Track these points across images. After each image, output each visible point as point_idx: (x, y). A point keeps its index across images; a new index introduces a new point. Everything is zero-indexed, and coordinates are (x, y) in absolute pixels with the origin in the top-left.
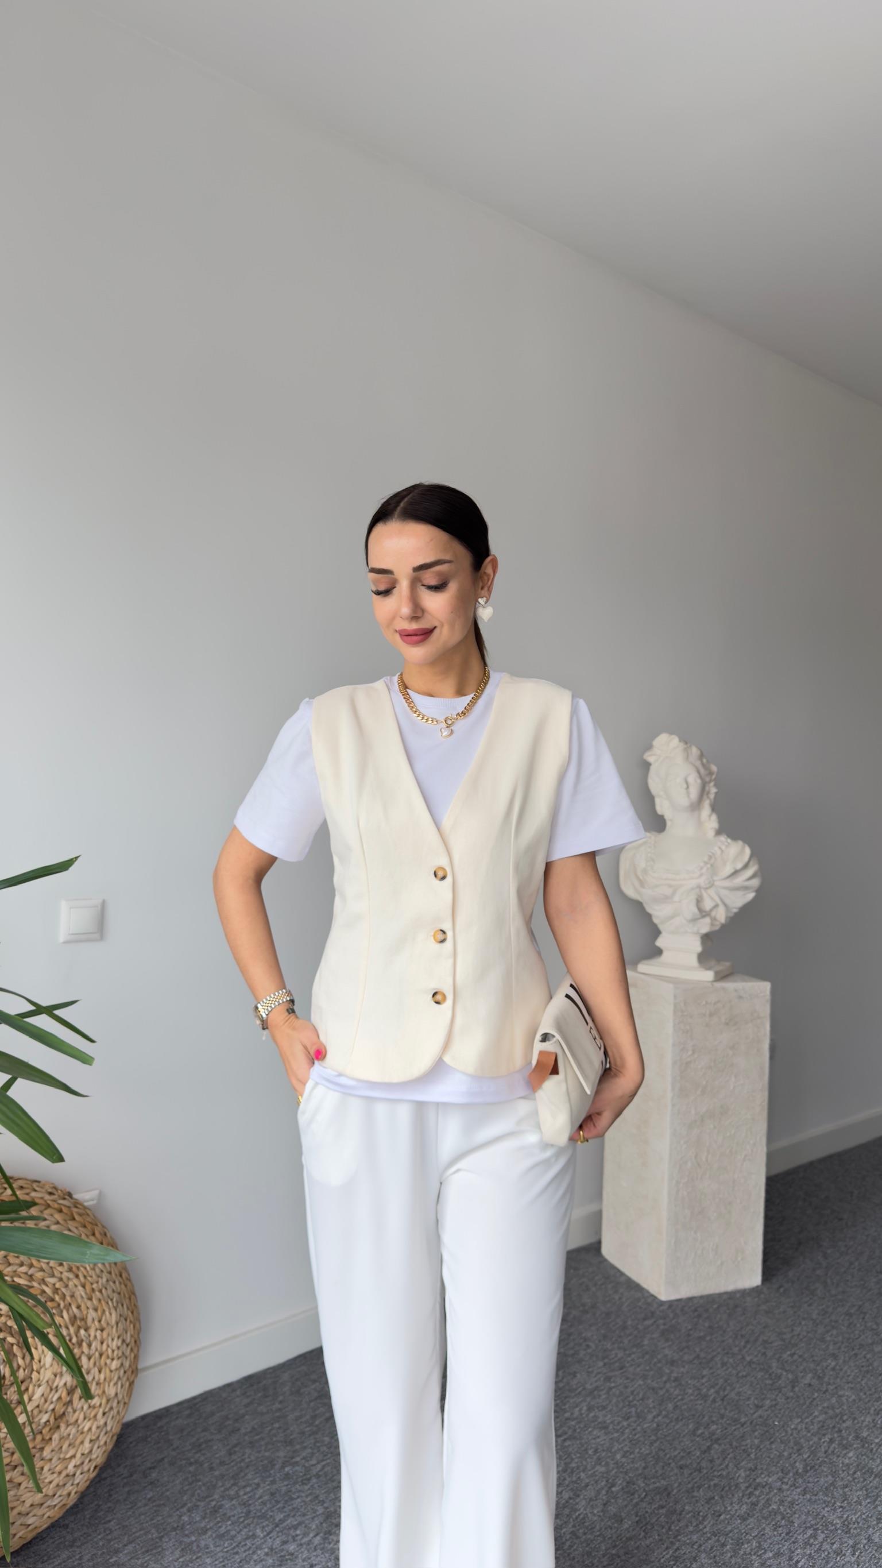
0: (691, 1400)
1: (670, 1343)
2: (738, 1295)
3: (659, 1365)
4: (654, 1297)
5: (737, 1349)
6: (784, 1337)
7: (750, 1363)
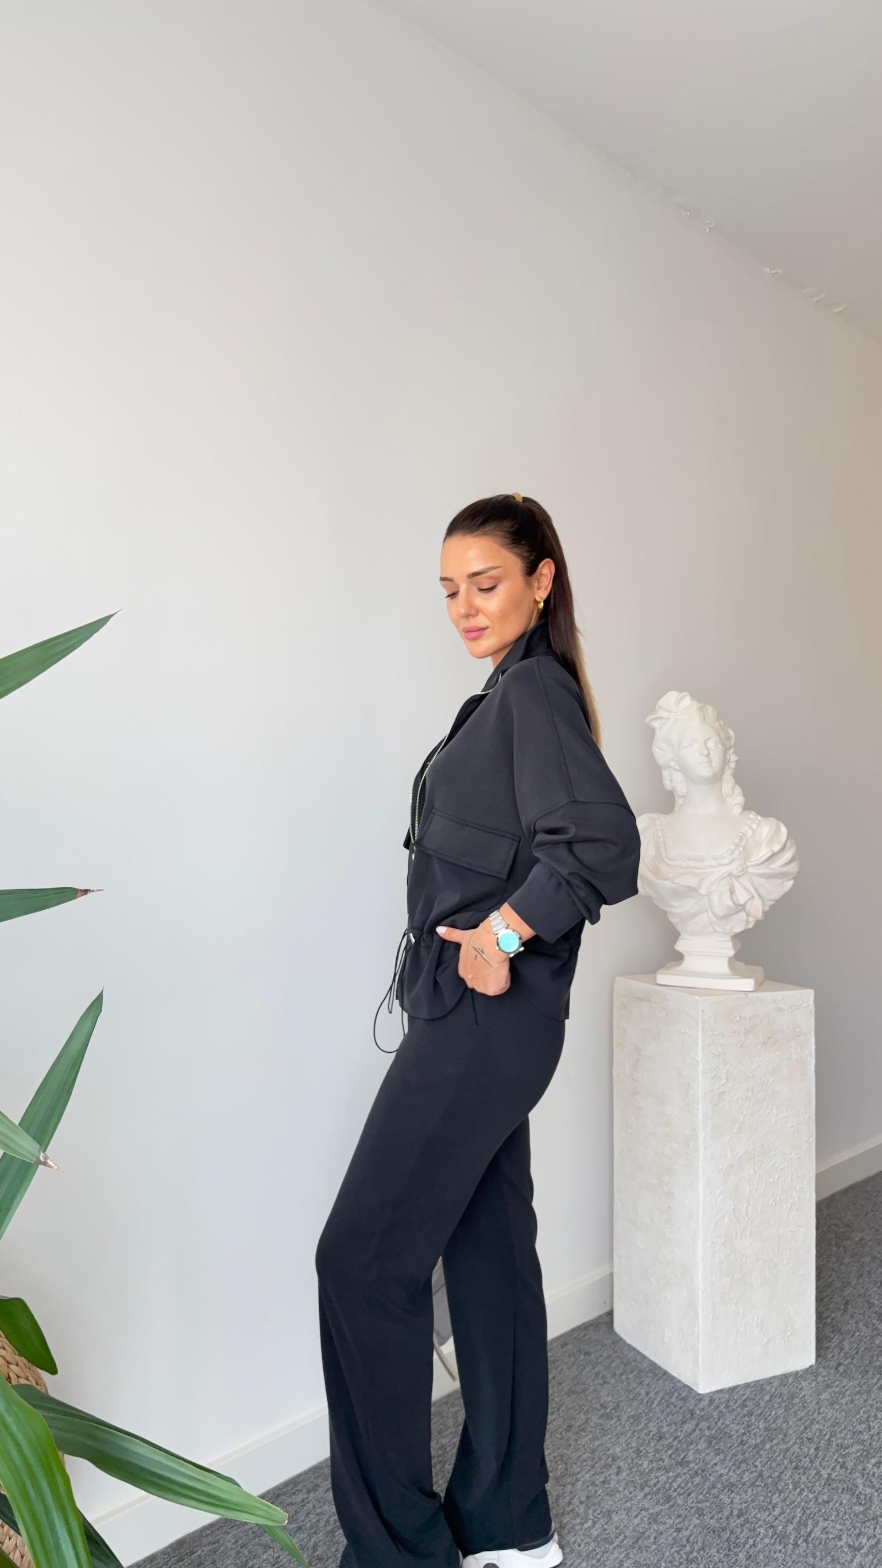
0: (767, 1545)
1: (722, 1456)
2: (791, 1380)
3: (715, 1491)
4: (691, 1389)
5: (807, 1459)
6: (862, 1437)
7: (829, 1481)
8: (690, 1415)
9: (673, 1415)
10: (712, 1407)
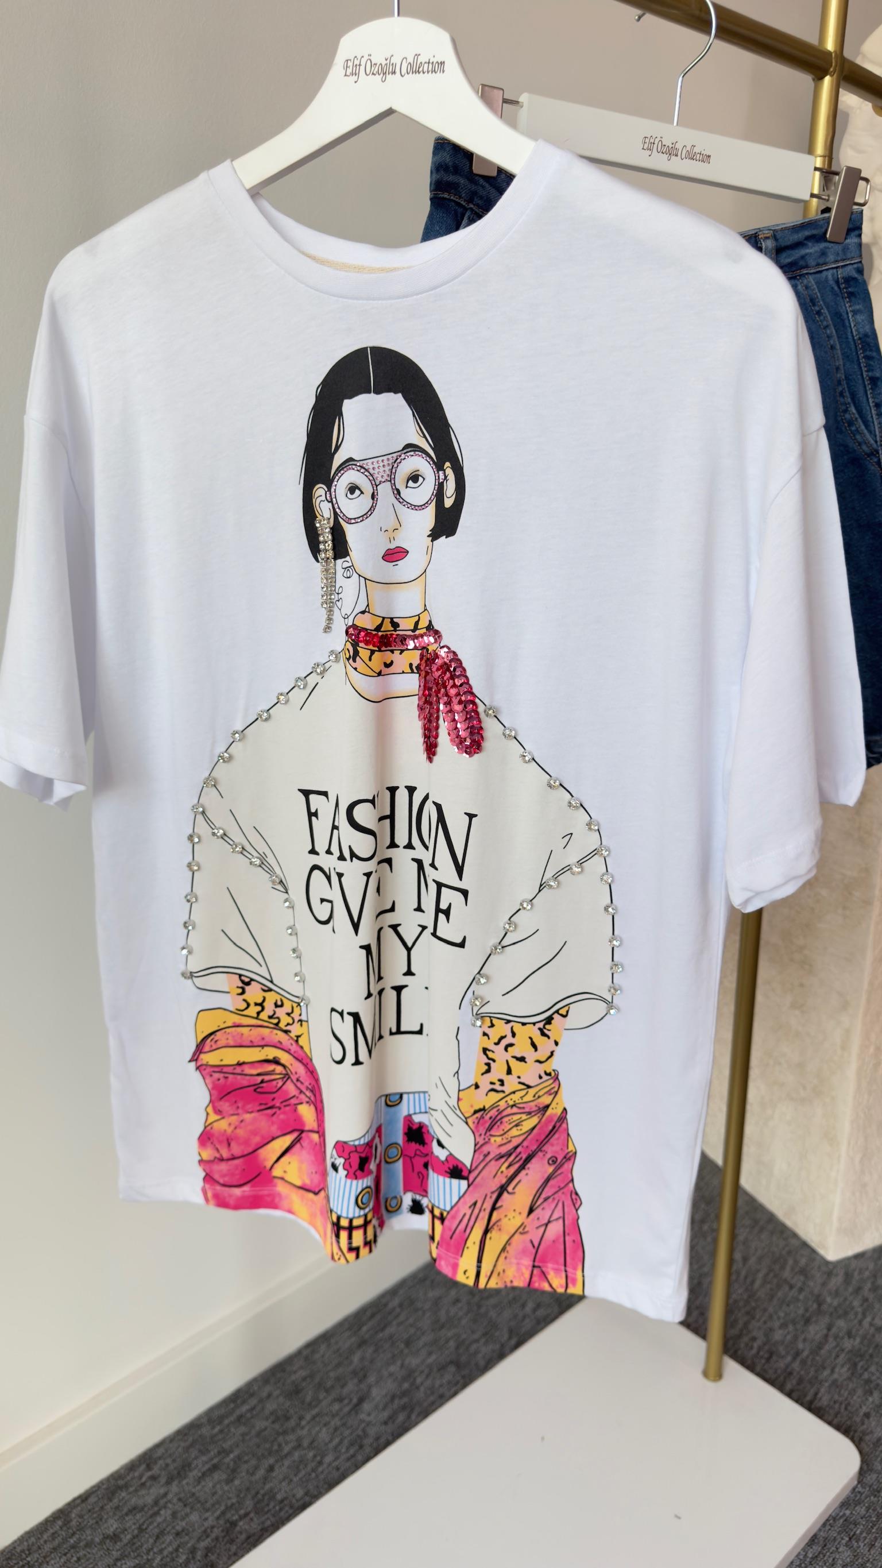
4: (813, 1251)
8: (815, 1306)
9: (788, 1305)
10: (850, 1289)
